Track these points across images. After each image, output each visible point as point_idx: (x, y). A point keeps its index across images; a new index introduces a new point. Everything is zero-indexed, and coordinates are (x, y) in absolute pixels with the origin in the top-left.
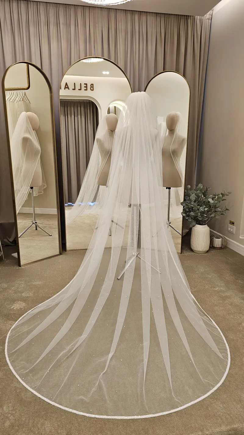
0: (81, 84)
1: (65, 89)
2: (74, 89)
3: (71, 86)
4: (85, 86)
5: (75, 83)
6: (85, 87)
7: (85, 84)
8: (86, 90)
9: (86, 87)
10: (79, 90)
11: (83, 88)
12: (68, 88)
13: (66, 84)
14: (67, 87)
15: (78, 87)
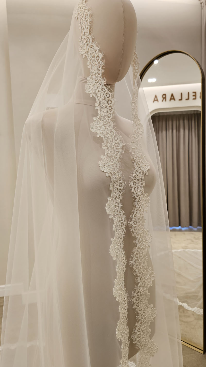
0: (189, 93)
1: (170, 100)
2: (181, 100)
3: (177, 97)
4: (194, 94)
5: (181, 94)
6: (193, 96)
7: (194, 92)
8: (195, 99)
9: (195, 96)
10: (187, 99)
11: (191, 97)
12: (174, 99)
13: (172, 95)
14: (172, 98)
15: (185, 97)
